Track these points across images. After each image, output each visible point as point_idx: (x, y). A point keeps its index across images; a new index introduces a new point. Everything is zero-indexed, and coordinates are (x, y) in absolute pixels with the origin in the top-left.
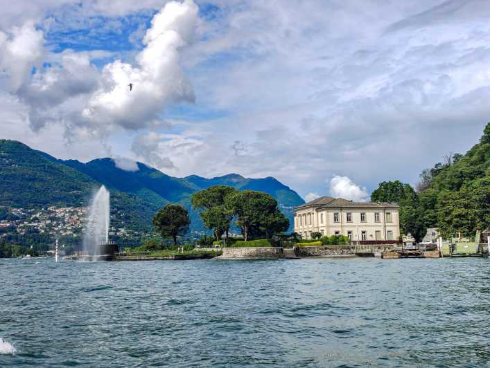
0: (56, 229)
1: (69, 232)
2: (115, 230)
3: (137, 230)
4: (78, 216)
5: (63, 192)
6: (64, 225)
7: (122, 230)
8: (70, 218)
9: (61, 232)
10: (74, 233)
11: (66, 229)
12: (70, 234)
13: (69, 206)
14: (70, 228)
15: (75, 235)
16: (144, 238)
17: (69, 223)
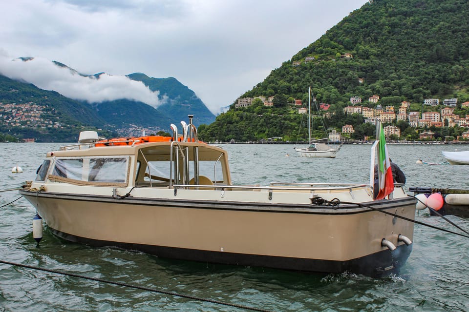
0: (8, 121)
1: (18, 124)
2: (52, 123)
3: (68, 124)
4: (23, 112)
5: (5, 91)
6: (13, 119)
7: (58, 123)
8: (17, 113)
9: (12, 124)
10: (22, 125)
11: (15, 121)
12: (19, 126)
13: (12, 103)
14: (18, 121)
15: (23, 127)
16: (75, 130)
17: (16, 117)
